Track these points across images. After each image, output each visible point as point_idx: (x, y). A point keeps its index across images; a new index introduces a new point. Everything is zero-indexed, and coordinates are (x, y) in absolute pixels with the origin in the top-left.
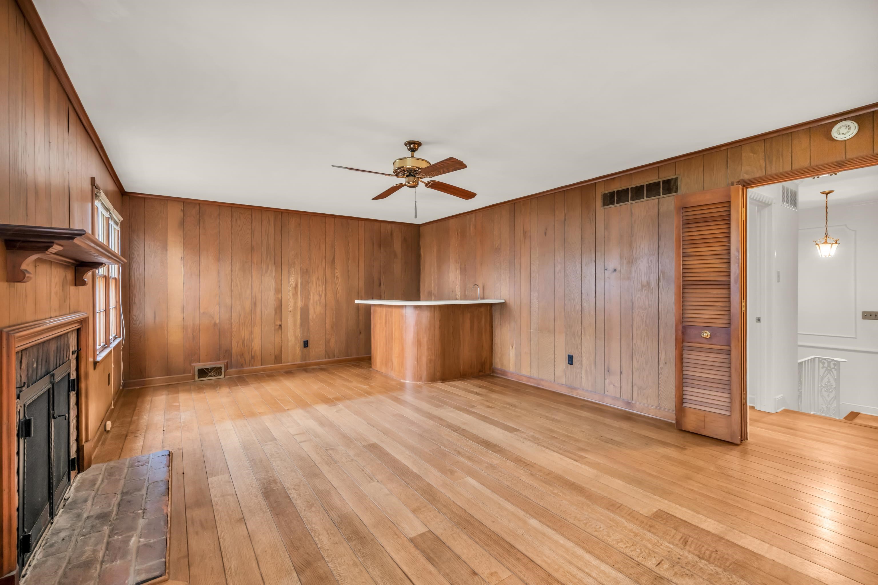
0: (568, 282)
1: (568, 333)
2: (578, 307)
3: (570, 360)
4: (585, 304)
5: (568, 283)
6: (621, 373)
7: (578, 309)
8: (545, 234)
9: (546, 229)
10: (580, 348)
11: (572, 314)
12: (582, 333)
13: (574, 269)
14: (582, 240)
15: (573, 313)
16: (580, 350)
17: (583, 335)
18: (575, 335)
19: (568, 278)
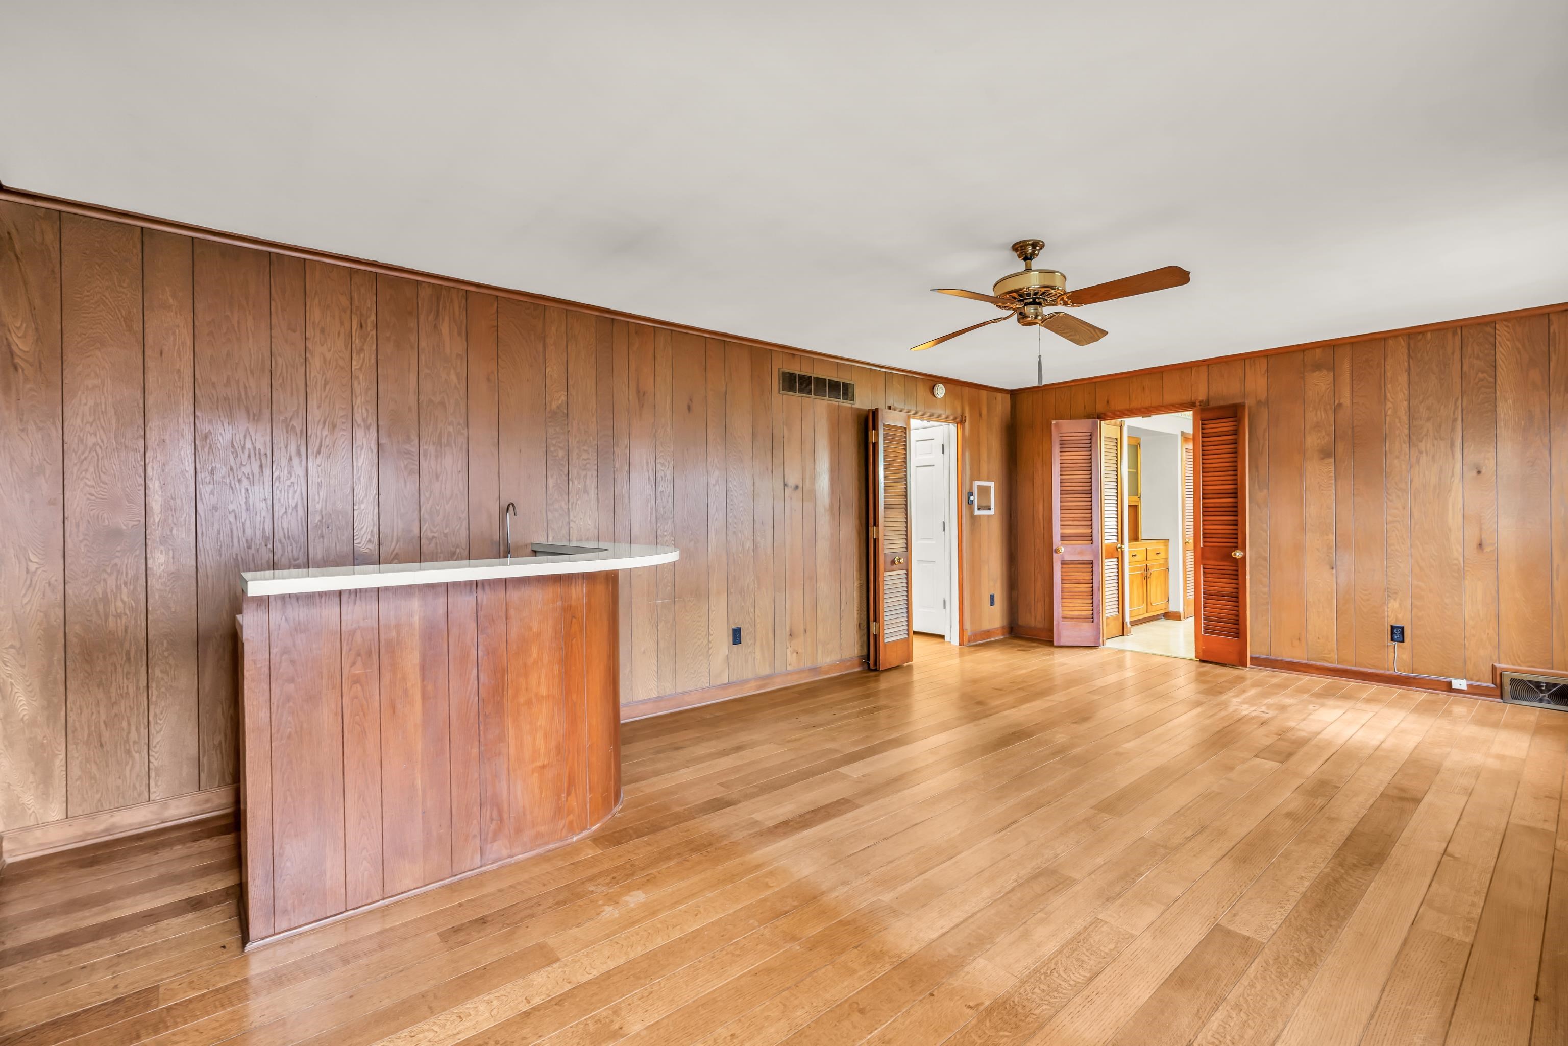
0: (732, 503)
1: (732, 591)
2: (749, 545)
3: (737, 636)
4: (759, 539)
5: (732, 505)
6: (805, 631)
7: (749, 548)
8: (689, 408)
9: (691, 400)
10: (752, 610)
11: (740, 557)
12: (756, 586)
13: (741, 480)
14: (754, 435)
15: (740, 555)
16: (751, 615)
17: (756, 589)
18: (744, 591)
19: (732, 495)
